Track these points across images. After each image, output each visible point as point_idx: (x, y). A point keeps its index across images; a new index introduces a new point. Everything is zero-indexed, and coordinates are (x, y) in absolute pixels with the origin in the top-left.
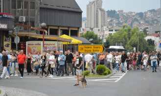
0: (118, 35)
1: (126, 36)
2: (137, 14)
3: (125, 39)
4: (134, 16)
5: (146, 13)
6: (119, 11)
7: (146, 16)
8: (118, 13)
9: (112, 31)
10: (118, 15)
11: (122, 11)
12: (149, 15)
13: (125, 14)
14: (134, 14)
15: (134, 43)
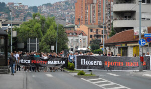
0: (27, 29)
1: (40, 30)
2: (30, 8)
3: (38, 33)
4: (26, 10)
5: (41, 7)
6: (8, 4)
7: (40, 10)
8: (7, 6)
9: (6, 25)
10: (8, 8)
11: (13, 4)
12: (44, 9)
13: (16, 8)
14: (26, 8)
15: (51, 39)
